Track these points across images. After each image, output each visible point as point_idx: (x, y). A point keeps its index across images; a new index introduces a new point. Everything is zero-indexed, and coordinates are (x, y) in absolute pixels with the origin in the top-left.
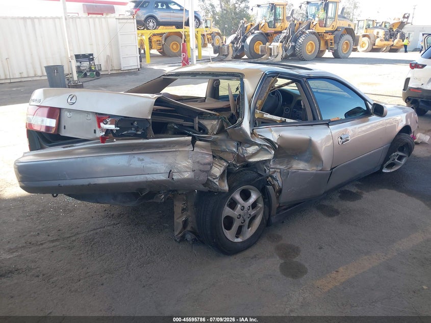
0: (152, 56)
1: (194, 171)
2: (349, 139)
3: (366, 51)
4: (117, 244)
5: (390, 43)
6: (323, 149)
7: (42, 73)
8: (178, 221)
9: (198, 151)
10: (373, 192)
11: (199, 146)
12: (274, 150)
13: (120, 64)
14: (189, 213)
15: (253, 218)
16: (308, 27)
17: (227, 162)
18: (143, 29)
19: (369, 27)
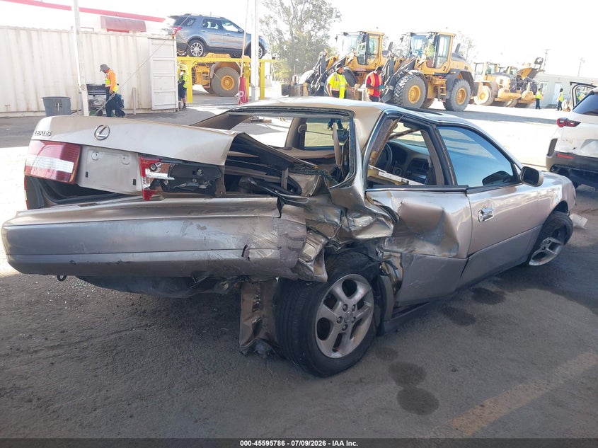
0: (196, 94)
1: (281, 248)
2: (493, 214)
3: (485, 104)
4: (152, 355)
5: (518, 95)
6: (458, 228)
7: (38, 107)
8: (246, 323)
9: (287, 218)
10: (518, 292)
11: (287, 212)
12: (393, 223)
13: (151, 101)
14: (264, 312)
15: (358, 323)
16: (412, 67)
17: (325, 237)
18: (185, 56)
19: (490, 73)
